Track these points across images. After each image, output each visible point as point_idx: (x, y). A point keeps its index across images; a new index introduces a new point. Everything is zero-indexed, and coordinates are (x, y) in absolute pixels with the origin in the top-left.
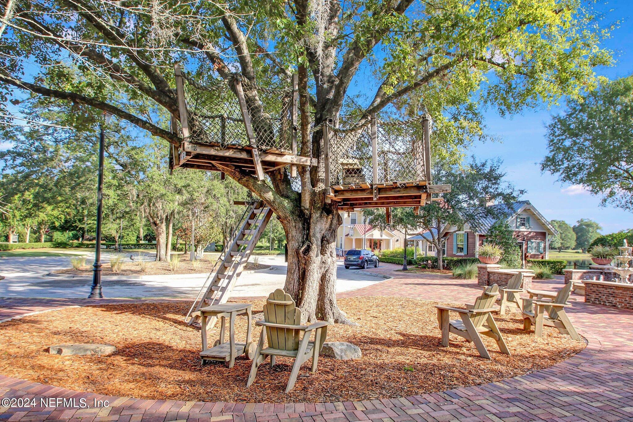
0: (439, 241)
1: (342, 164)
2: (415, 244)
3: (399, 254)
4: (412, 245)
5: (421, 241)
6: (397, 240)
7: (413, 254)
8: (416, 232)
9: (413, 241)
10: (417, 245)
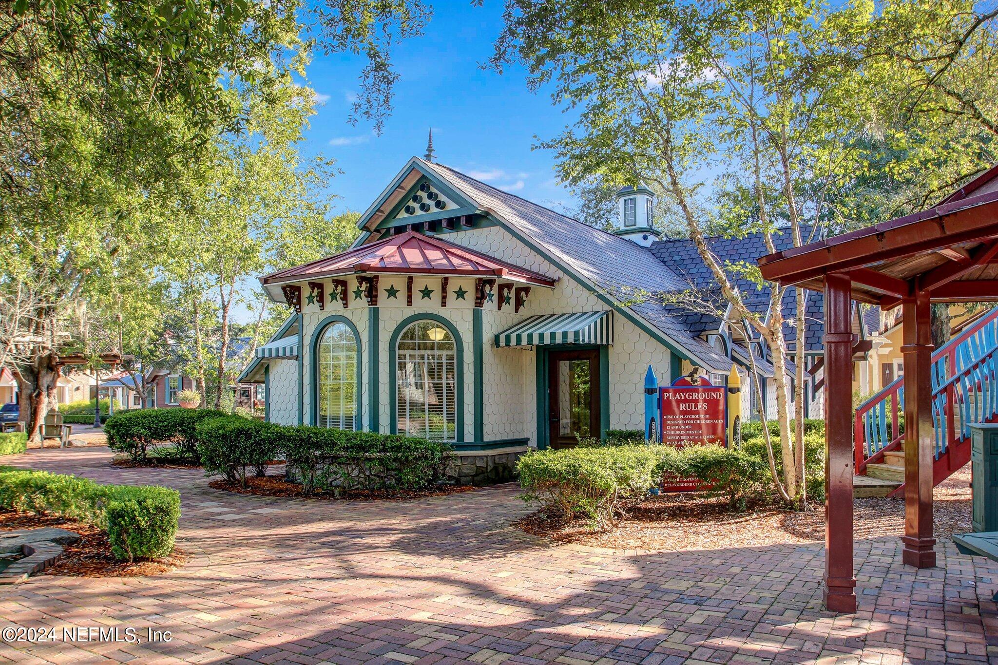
0: (143, 387)
1: (61, 337)
2: (110, 393)
3: (85, 408)
4: (106, 395)
5: (120, 389)
6: (78, 389)
7: (108, 408)
8: (110, 376)
9: (107, 389)
10: (114, 395)
